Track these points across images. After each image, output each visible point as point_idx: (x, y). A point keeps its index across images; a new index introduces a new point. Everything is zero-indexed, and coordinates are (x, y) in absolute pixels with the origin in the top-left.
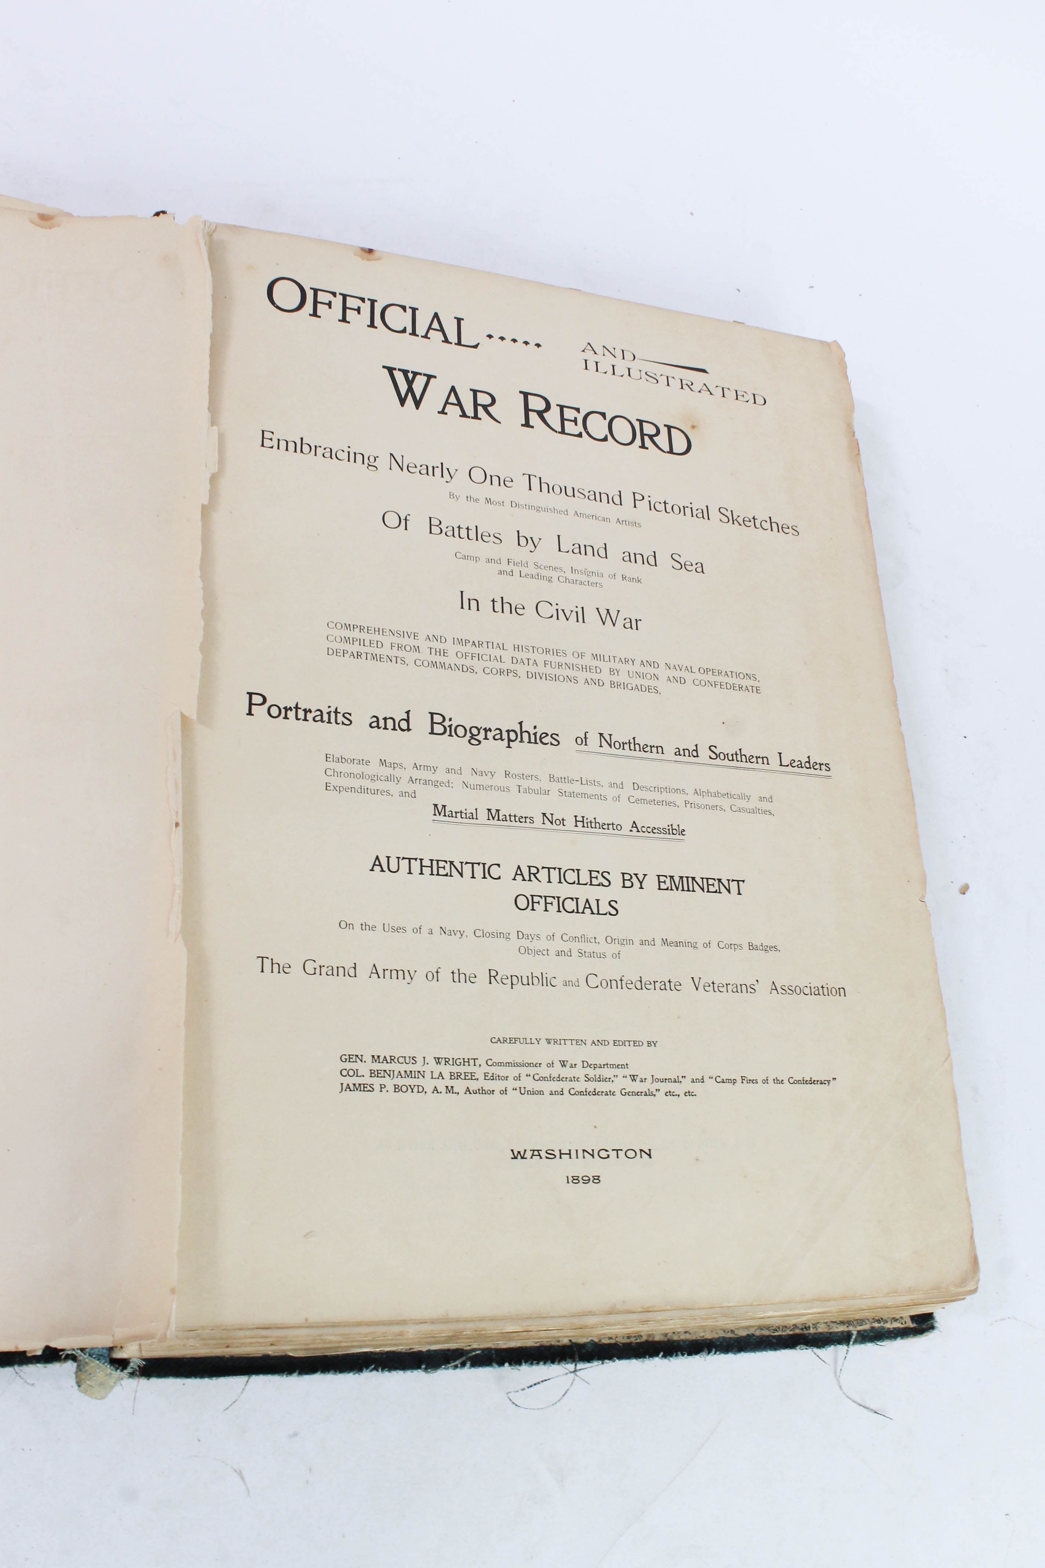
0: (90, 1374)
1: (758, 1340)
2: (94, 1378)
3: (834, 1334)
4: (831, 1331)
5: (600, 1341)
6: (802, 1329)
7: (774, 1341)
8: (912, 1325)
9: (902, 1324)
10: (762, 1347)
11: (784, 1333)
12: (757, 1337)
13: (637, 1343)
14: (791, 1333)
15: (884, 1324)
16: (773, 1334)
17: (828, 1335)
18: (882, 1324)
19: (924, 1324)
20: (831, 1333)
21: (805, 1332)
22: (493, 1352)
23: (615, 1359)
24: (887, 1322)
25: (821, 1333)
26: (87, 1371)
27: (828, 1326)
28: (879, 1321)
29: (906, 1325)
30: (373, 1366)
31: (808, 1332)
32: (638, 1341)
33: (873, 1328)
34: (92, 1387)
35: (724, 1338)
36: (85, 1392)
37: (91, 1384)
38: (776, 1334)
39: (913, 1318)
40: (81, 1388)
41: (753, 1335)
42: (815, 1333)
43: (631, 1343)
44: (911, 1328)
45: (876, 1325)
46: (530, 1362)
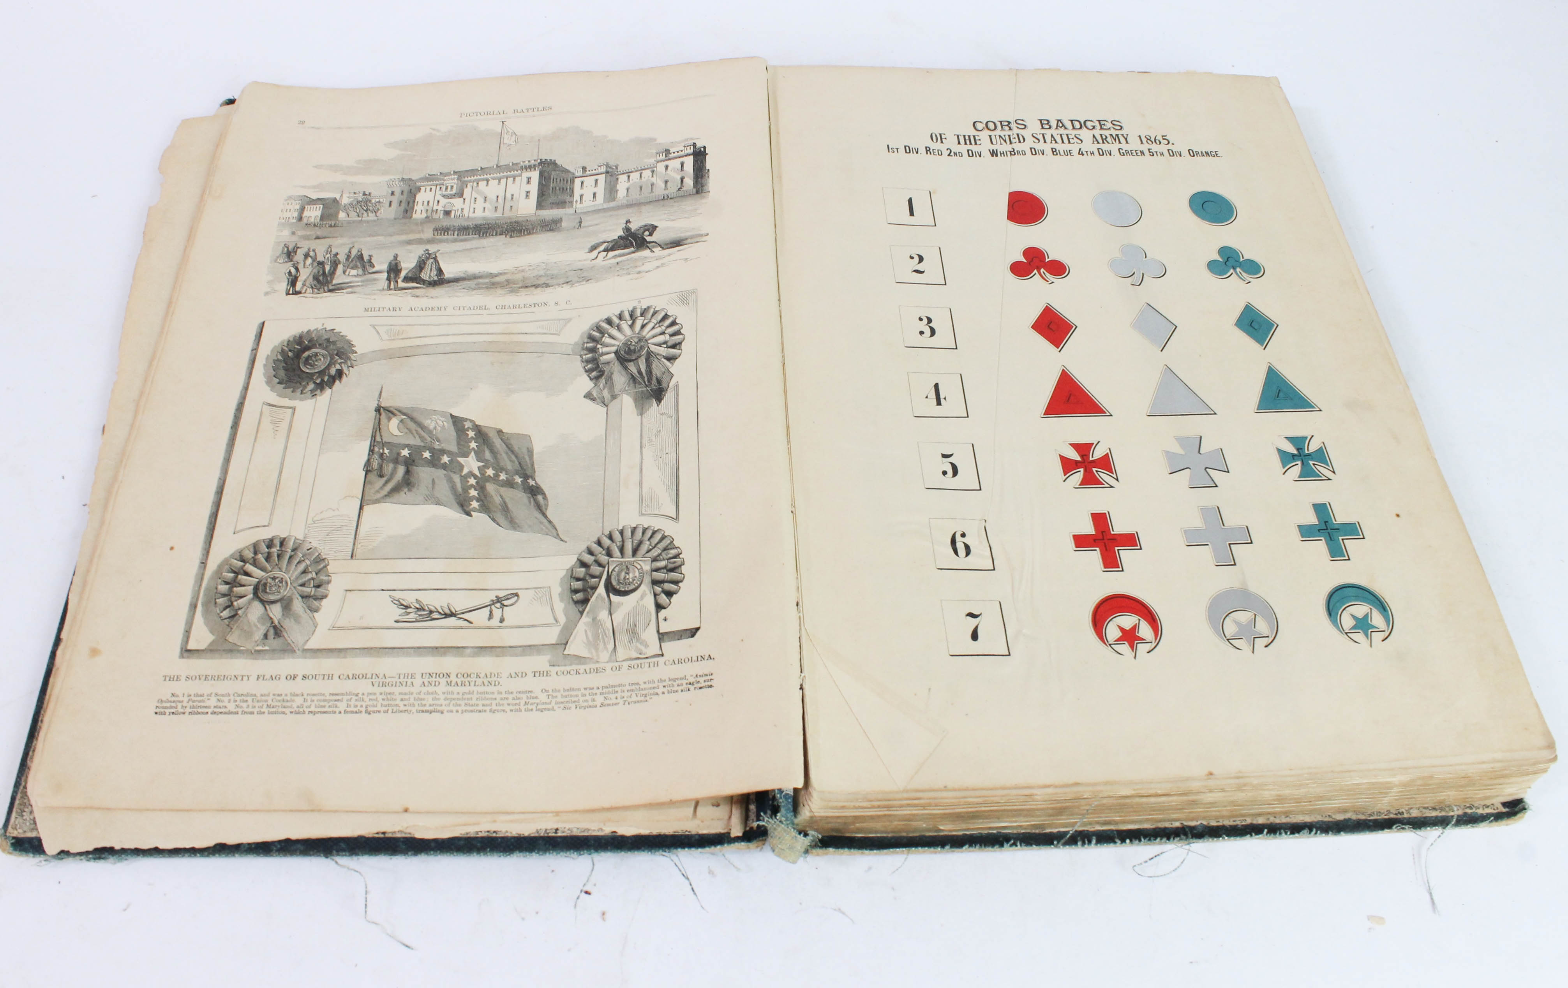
0: (779, 838)
1: (1355, 822)
2: (783, 842)
3: (1428, 819)
4: (1424, 816)
5: (1208, 824)
6: (1396, 814)
7: (1371, 824)
8: (1504, 810)
9: (1494, 809)
10: (1360, 829)
11: (1379, 818)
12: (1354, 820)
13: (1242, 825)
14: (1386, 817)
15: (1476, 809)
16: (1369, 818)
17: (1423, 819)
18: (1474, 810)
19: (1516, 807)
20: (1425, 818)
21: (1399, 816)
22: (1115, 832)
23: (1224, 836)
24: (1479, 808)
25: (1415, 818)
26: (776, 836)
27: (1421, 811)
28: (1470, 808)
29: (1499, 811)
30: (1012, 841)
31: (1403, 816)
32: (1244, 823)
33: (1465, 814)
34: (783, 850)
35: (1322, 821)
36: (779, 855)
37: (782, 848)
38: (1372, 818)
39: (1504, 804)
40: (775, 852)
41: (1350, 819)
42: (1410, 818)
43: (1237, 825)
44: (1504, 813)
45: (1469, 811)
46: (1148, 839)
